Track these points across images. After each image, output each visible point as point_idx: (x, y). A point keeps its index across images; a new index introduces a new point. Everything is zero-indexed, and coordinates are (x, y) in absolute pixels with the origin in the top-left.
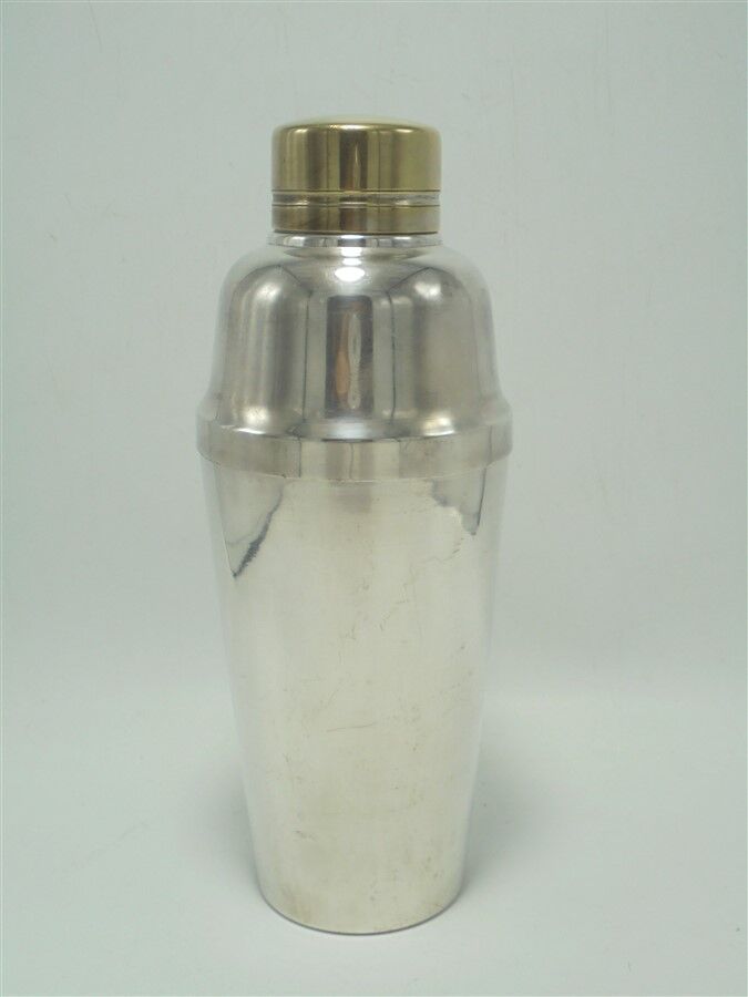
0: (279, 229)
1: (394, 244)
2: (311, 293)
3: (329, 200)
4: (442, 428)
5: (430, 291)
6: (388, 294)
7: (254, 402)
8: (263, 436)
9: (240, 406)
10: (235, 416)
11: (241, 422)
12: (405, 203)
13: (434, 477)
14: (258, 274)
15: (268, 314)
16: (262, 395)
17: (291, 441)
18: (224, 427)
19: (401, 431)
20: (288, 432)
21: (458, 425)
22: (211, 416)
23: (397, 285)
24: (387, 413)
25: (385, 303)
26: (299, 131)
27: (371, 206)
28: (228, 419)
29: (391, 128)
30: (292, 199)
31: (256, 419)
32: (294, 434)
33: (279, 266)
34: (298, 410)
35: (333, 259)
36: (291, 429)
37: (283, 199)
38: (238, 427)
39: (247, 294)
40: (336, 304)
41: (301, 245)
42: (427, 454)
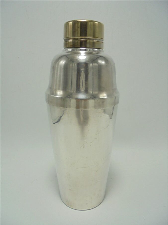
0: (65, 47)
1: (93, 51)
2: (73, 62)
3: (77, 39)
4: (104, 96)
5: (102, 62)
6: (92, 63)
7: (59, 89)
8: (61, 98)
9: (56, 90)
10: (55, 93)
11: (56, 94)
12: (96, 40)
13: (104, 108)
14: (60, 58)
15: (62, 67)
16: (61, 87)
17: (68, 99)
18: (52, 96)
19: (94, 97)
20: (67, 97)
21: (108, 96)
22: (49, 93)
23: (94, 60)
24: (91, 92)
25: (91, 65)
26: (70, 22)
27: (88, 41)
28: (53, 94)
29: (93, 21)
30: (69, 39)
31: (60, 93)
32: (69, 97)
33: (65, 56)
34: (69, 91)
35: (78, 54)
36: (68, 96)
37: (66, 40)
38: (55, 96)
39: (57, 63)
40: (79, 64)
41: (71, 51)
42: (102, 103)
